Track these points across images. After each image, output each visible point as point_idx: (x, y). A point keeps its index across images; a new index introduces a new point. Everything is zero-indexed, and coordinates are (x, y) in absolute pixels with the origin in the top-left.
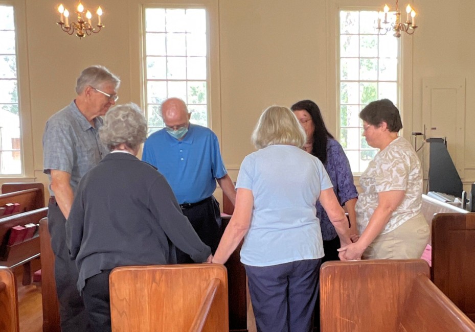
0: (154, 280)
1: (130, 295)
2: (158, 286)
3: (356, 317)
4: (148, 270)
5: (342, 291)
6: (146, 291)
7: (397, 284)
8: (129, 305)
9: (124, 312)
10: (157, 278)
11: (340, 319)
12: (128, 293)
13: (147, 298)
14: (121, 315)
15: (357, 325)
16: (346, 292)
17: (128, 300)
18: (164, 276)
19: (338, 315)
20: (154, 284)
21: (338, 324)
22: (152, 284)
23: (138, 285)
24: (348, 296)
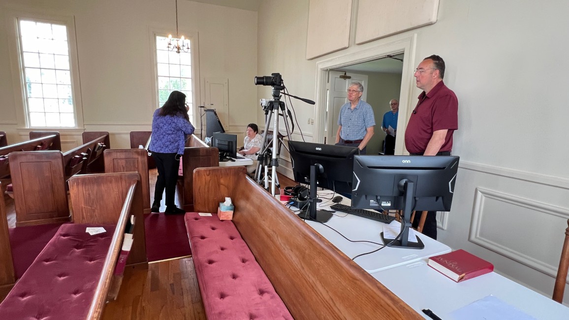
3: (95, 206)
5: (84, 192)
7: (120, 187)
11: (85, 207)
15: (96, 210)
16: (87, 192)
19: (83, 206)
21: (84, 211)
24: (89, 194)
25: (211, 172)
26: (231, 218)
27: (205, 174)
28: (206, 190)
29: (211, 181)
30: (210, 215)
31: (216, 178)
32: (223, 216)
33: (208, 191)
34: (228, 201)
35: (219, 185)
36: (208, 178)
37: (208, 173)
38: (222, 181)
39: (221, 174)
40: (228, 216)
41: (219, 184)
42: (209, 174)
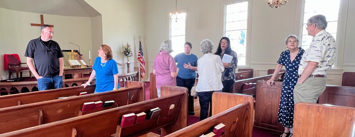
0: (318, 111)
1: (304, 115)
2: (320, 114)
4: (315, 106)
6: (313, 115)
8: (303, 120)
9: (300, 123)
10: (320, 110)
12: (303, 115)
13: (313, 119)
14: (299, 124)
17: (303, 118)
18: (324, 110)
20: (318, 113)
22: (317, 112)
23: (309, 112)
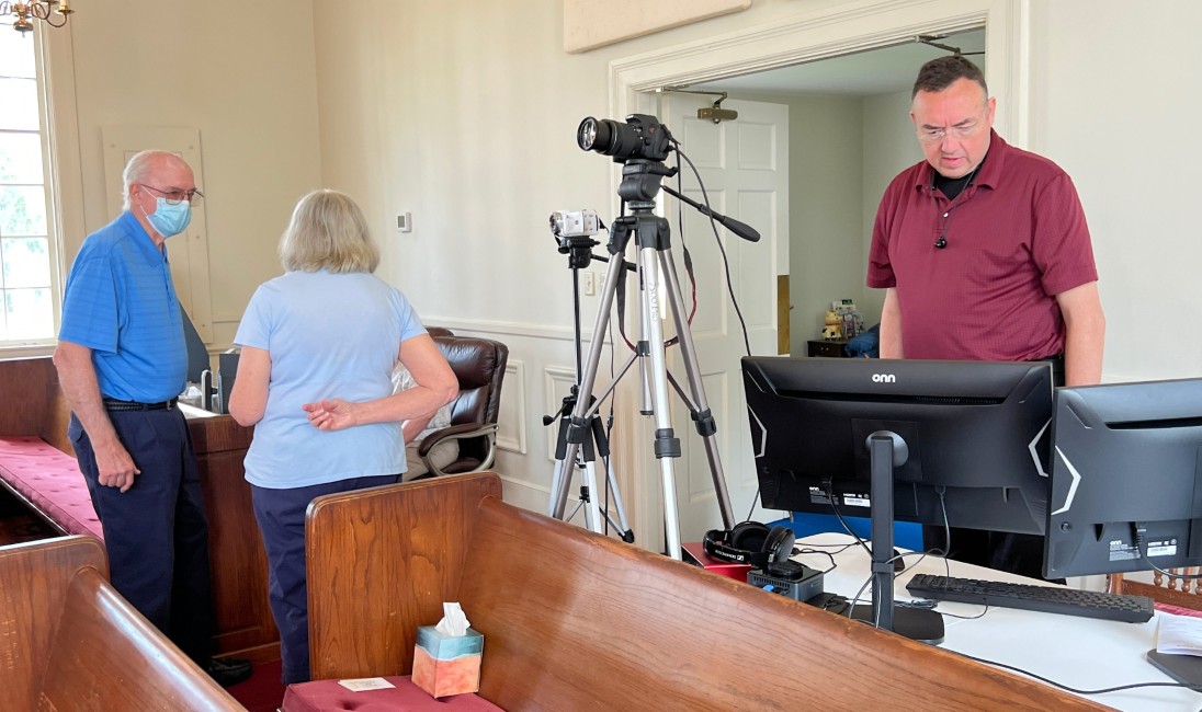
25: (377, 507)
26: (472, 684)
27: (356, 517)
28: (360, 583)
29: (378, 542)
30: (381, 683)
31: (394, 528)
32: (448, 682)
33: (367, 585)
34: (454, 617)
35: (405, 558)
36: (366, 532)
37: (365, 511)
38: (417, 538)
39: (415, 513)
40: (462, 677)
41: (406, 553)
42: (372, 513)
